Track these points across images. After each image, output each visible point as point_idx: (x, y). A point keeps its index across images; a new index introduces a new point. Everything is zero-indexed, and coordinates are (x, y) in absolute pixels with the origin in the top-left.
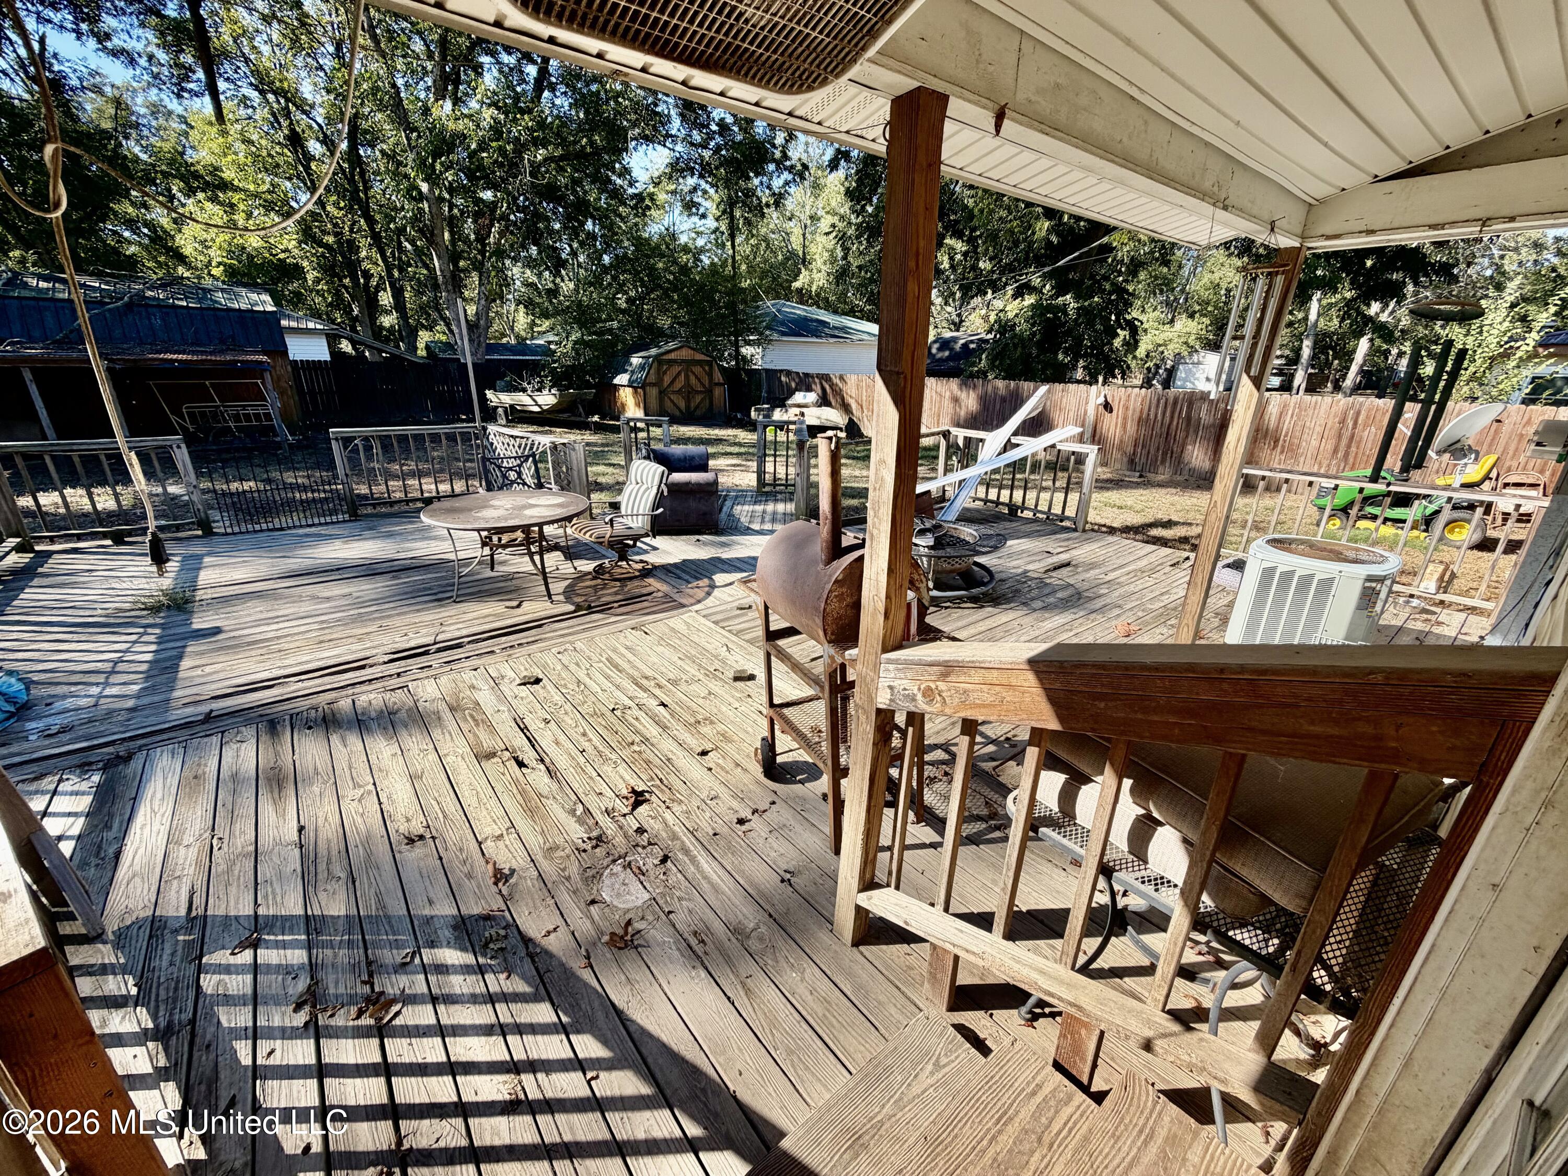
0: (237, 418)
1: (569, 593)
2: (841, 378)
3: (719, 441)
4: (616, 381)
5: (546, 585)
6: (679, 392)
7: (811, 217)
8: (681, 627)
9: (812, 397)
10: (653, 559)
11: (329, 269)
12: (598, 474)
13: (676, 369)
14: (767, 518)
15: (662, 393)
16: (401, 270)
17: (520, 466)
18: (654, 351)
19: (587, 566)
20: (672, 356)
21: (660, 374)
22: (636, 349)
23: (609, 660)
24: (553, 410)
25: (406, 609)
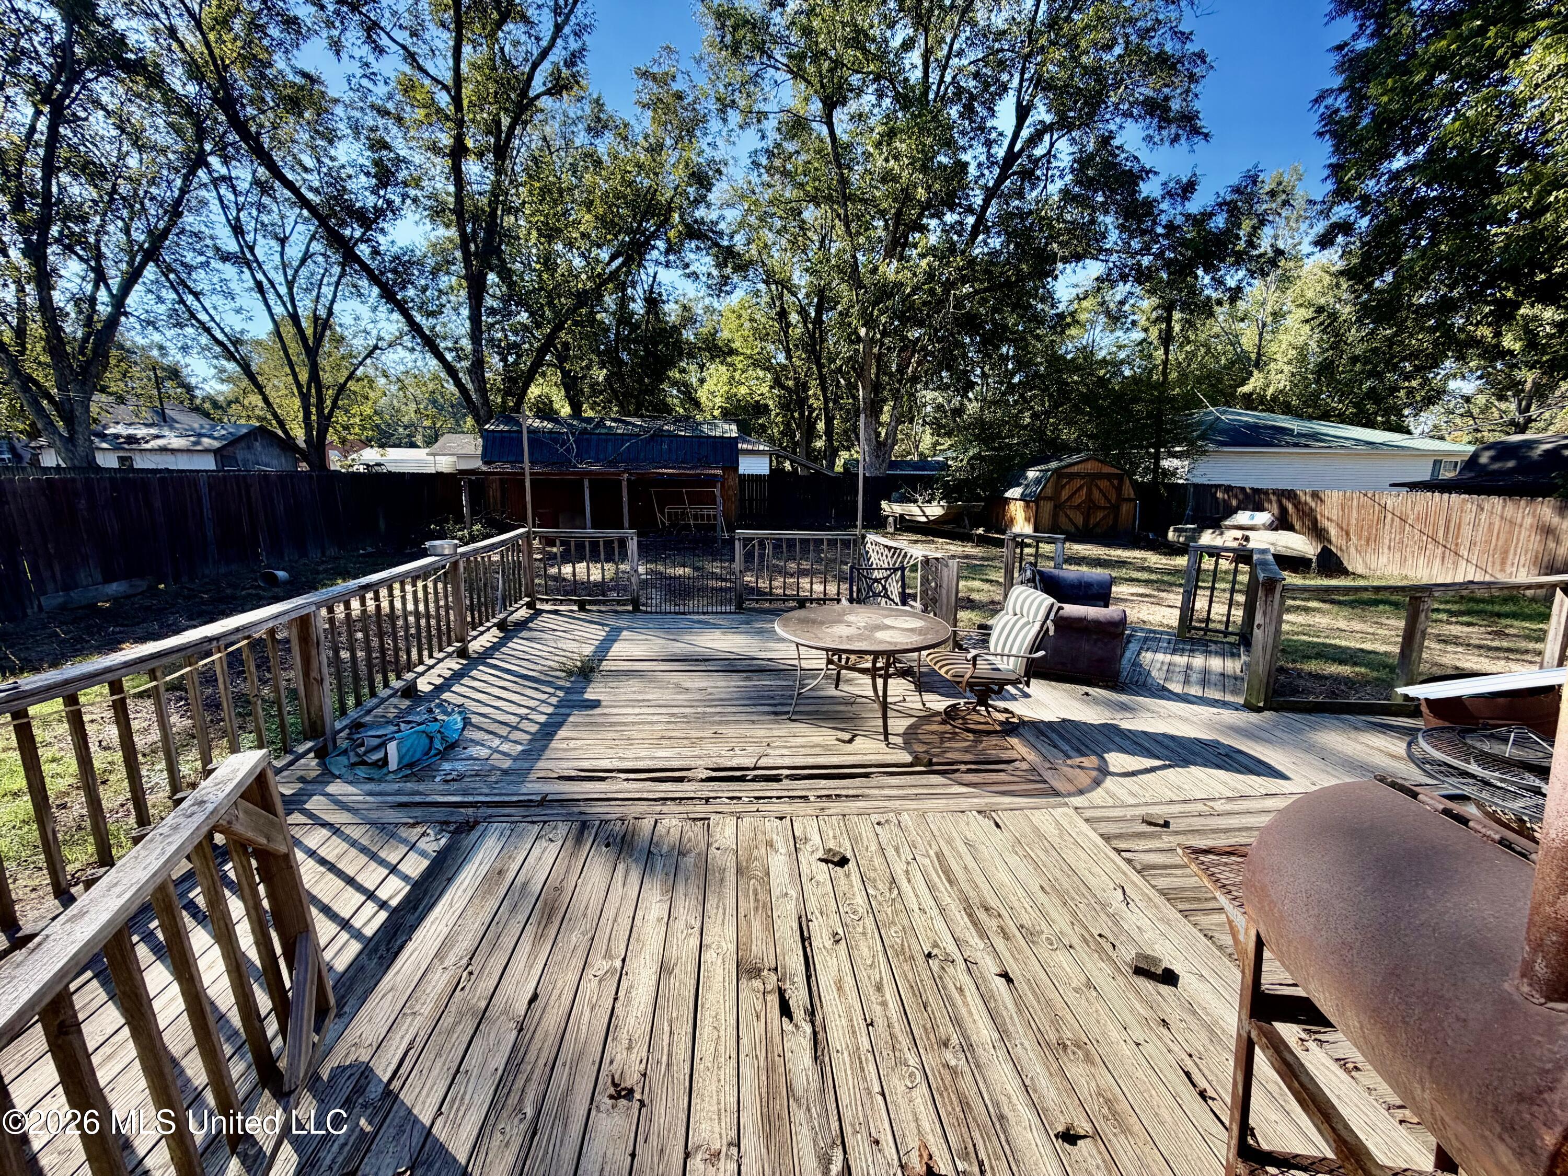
0: (696, 517)
1: (910, 735)
2: (1315, 495)
3: (1122, 564)
4: (1008, 495)
5: (885, 718)
6: (1078, 507)
7: (1274, 314)
8: (1050, 830)
9: (1263, 518)
10: (1022, 709)
11: (785, 406)
12: (972, 590)
13: (1078, 483)
14: (1194, 677)
15: (1058, 507)
16: (836, 402)
17: (886, 579)
18: (1054, 465)
19: (938, 703)
20: (1075, 469)
21: (1058, 488)
22: (1033, 463)
23: (940, 856)
24: (939, 520)
25: (743, 717)
